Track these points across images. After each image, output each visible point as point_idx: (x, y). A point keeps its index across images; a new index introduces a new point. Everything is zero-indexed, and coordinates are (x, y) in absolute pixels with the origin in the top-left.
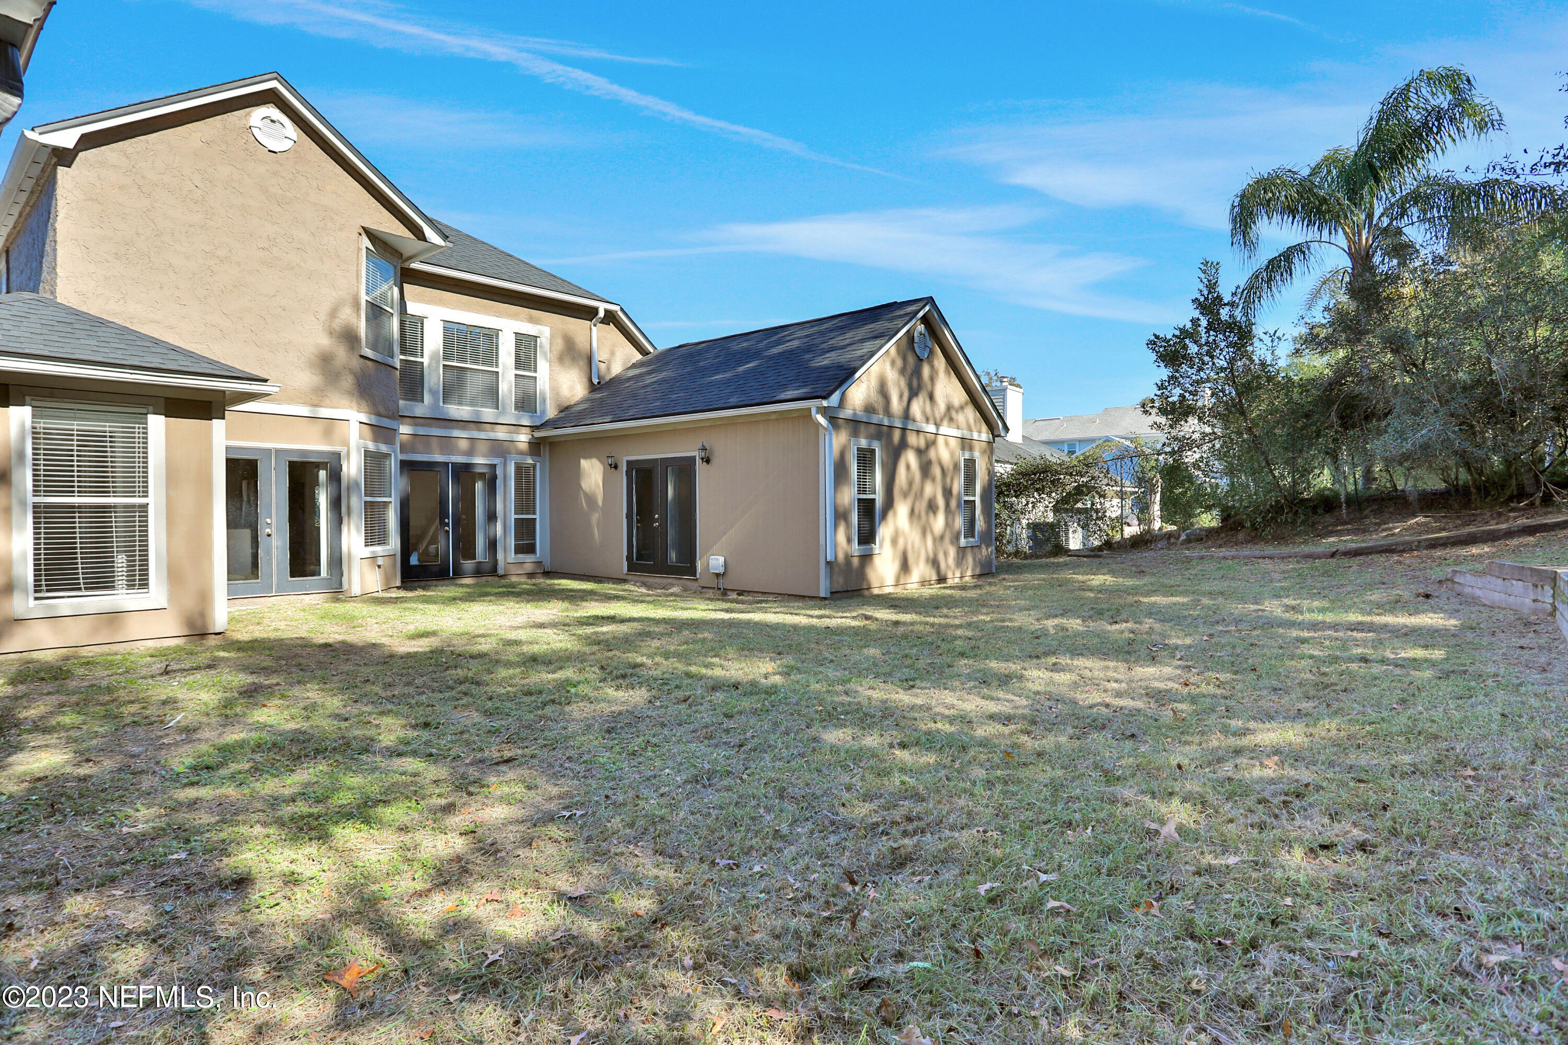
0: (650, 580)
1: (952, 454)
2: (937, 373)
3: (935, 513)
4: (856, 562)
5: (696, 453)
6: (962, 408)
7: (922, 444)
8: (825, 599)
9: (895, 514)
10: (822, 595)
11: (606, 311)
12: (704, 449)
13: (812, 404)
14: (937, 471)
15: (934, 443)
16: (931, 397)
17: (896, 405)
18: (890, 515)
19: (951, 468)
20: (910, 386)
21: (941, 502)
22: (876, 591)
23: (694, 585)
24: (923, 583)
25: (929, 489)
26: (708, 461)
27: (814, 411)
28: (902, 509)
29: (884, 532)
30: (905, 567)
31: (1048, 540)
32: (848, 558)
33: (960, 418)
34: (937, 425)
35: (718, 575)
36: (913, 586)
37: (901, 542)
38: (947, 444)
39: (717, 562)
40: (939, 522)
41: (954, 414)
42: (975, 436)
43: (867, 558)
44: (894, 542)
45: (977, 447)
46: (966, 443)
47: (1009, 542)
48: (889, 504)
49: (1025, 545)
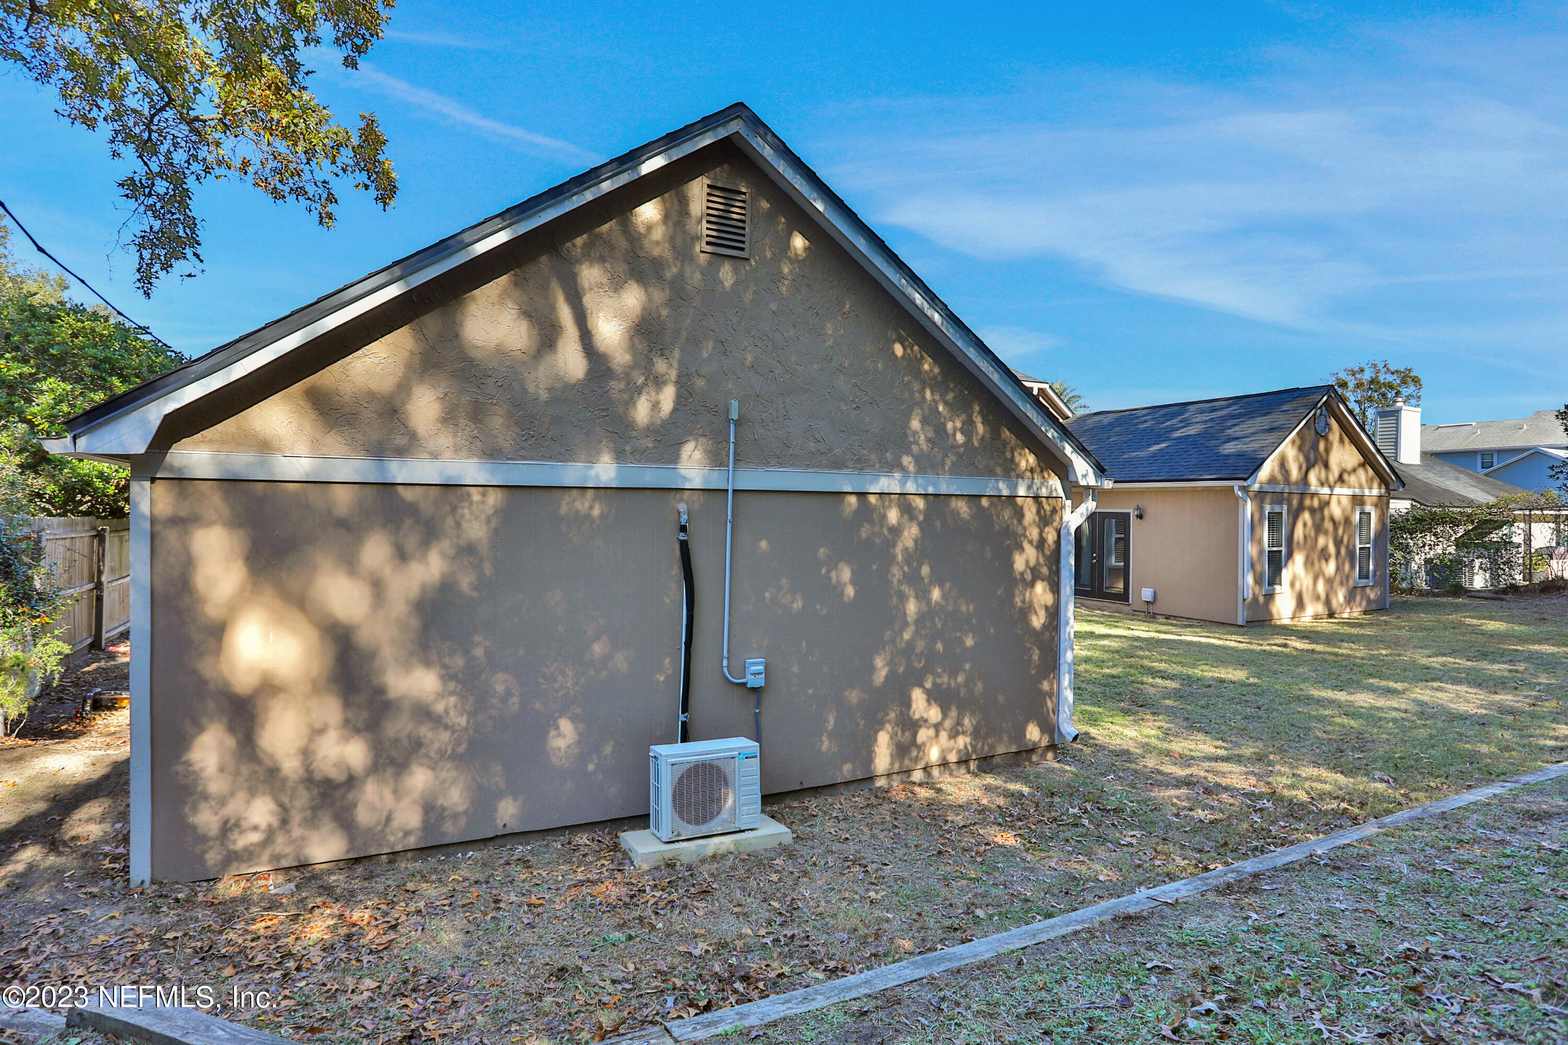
0: (1088, 603)
1: (1343, 511)
2: (1332, 444)
3: (1327, 560)
4: (1261, 599)
5: (1131, 511)
6: (1354, 470)
7: (1316, 503)
8: (1242, 626)
9: (1293, 562)
10: (1240, 622)
11: (1039, 389)
12: (1138, 508)
13: (1236, 484)
14: (1328, 525)
15: (1328, 503)
16: (1326, 466)
17: (1295, 474)
18: (1290, 563)
19: (1342, 521)
20: (1307, 458)
21: (1332, 549)
22: (1278, 623)
23: (1126, 609)
24: (1316, 617)
25: (1321, 541)
26: (1140, 517)
27: (1236, 489)
28: (1299, 558)
29: (1286, 575)
30: (1300, 604)
31: (1447, 580)
32: (1255, 598)
33: (1352, 479)
34: (1331, 487)
35: (1148, 602)
36: (1306, 620)
37: (1297, 585)
38: (1339, 502)
39: (1147, 594)
40: (1330, 568)
41: (1346, 476)
42: (1367, 492)
43: (1270, 596)
44: (1292, 585)
45: (1368, 501)
46: (1358, 500)
47: (1403, 580)
48: (1290, 555)
49: (1422, 583)
